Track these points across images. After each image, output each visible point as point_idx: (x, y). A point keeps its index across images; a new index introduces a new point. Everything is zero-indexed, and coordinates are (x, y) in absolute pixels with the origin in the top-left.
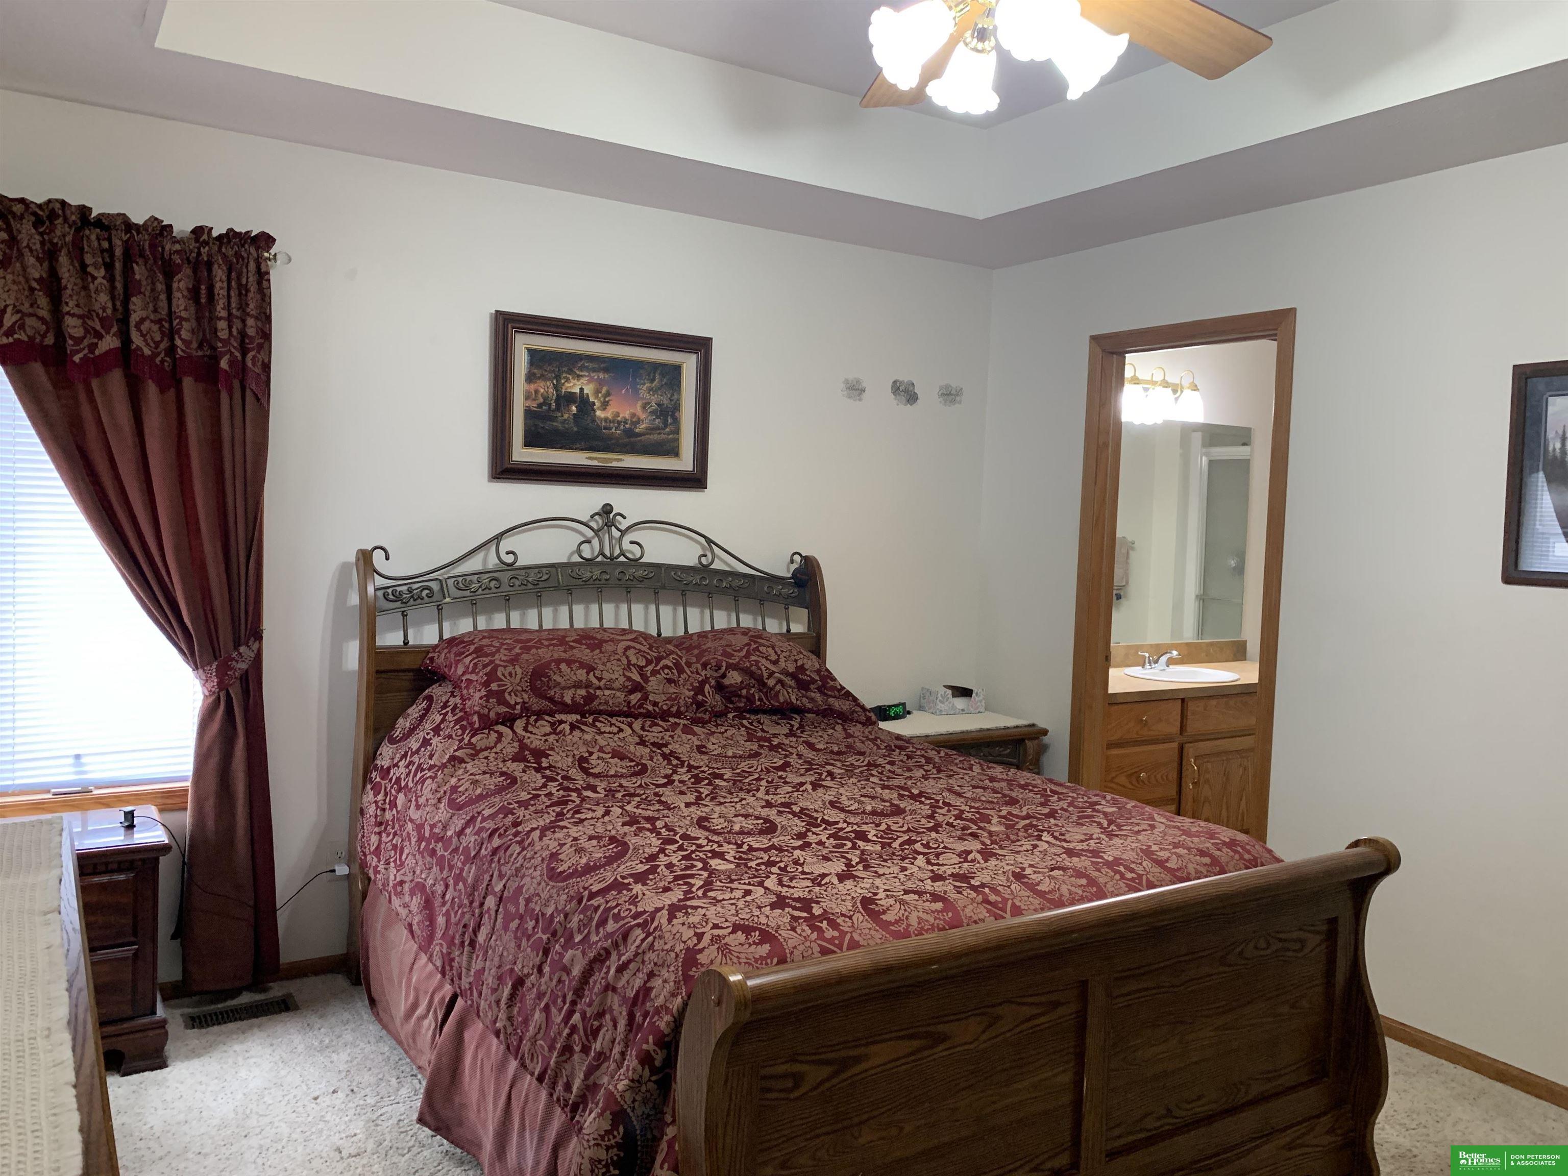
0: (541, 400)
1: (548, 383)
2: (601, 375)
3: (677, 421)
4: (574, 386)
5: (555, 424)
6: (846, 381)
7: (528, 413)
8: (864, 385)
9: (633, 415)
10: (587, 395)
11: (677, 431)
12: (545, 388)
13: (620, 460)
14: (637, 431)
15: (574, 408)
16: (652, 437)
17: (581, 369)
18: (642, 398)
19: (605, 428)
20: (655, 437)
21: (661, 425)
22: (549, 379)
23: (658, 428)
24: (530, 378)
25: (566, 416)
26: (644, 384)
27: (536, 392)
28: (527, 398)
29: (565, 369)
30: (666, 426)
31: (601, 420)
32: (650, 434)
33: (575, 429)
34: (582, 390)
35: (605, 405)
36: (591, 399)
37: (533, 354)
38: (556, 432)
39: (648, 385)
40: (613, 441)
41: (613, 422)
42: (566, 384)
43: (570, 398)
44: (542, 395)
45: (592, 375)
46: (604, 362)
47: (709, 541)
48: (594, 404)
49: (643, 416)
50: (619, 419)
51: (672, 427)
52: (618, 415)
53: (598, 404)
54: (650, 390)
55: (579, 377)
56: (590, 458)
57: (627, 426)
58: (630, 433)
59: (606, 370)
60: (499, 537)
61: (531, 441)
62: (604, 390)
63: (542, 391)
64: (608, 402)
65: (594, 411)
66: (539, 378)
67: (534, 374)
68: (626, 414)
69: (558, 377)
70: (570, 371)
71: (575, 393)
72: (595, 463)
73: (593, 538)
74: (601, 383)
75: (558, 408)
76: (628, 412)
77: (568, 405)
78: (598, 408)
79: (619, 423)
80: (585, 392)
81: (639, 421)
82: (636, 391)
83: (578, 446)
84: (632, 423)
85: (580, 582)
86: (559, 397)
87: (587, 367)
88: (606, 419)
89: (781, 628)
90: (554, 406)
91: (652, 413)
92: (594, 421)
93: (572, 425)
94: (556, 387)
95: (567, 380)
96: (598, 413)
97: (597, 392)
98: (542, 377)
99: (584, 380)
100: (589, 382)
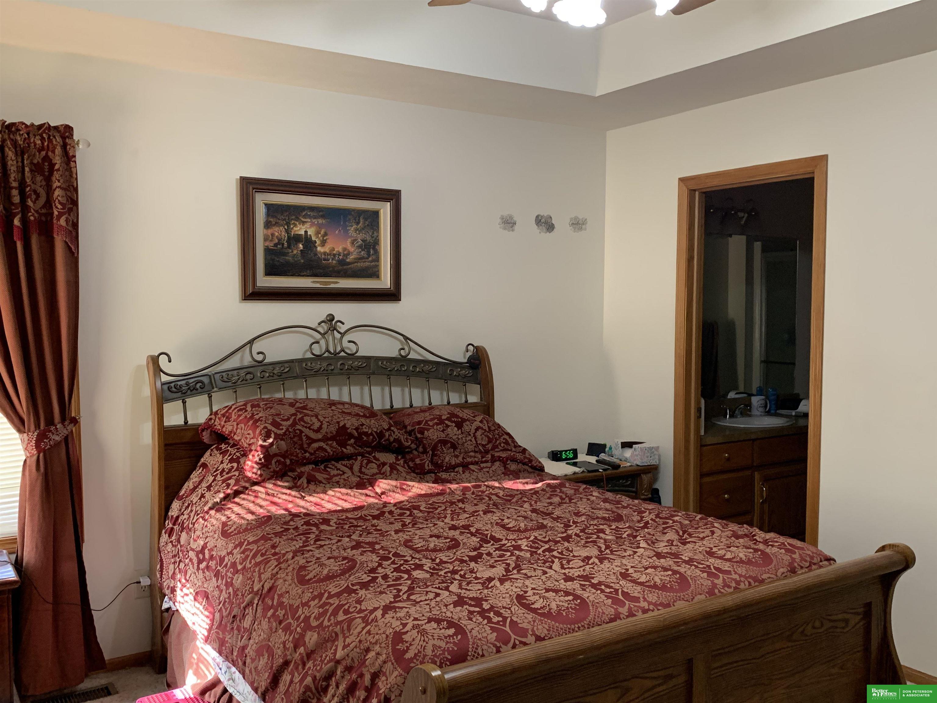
0: (277, 241)
1: (281, 228)
2: (320, 221)
3: (377, 253)
4: (300, 230)
5: (287, 258)
6: (502, 218)
7: (267, 251)
8: (515, 219)
9: (345, 249)
10: (310, 235)
11: (378, 259)
12: (279, 232)
13: (337, 283)
14: (348, 260)
15: (301, 246)
16: (359, 264)
17: (305, 217)
18: (351, 237)
19: (325, 260)
20: (361, 265)
21: (365, 256)
22: (282, 225)
23: (362, 258)
24: (268, 225)
25: (295, 252)
26: (352, 226)
27: (273, 235)
28: (265, 240)
29: (293, 217)
30: (369, 255)
31: (321, 253)
32: (357, 262)
33: (302, 261)
34: (306, 232)
35: (323, 243)
36: (314, 239)
37: (269, 207)
38: (288, 263)
39: (355, 226)
40: (331, 269)
41: (330, 255)
42: (295, 228)
43: (297, 238)
44: (277, 237)
45: (314, 221)
46: (322, 211)
47: (406, 338)
48: (315, 242)
49: (352, 249)
50: (334, 252)
51: (374, 257)
52: (333, 249)
53: (318, 242)
54: (356, 230)
55: (304, 223)
56: (314, 282)
57: (341, 257)
58: (342, 262)
59: (323, 217)
60: (251, 342)
61: (271, 271)
62: (322, 232)
63: (277, 234)
64: (326, 240)
65: (316, 248)
66: (274, 225)
67: (270, 221)
68: (339, 249)
69: (288, 224)
70: (297, 219)
71: (301, 235)
72: (318, 285)
73: (321, 339)
74: (320, 226)
75: (289, 247)
76: (341, 247)
77: (296, 244)
78: (319, 245)
79: (334, 255)
80: (309, 234)
81: (348, 254)
82: (346, 231)
83: (305, 273)
84: (344, 255)
85: (312, 373)
86: (289, 238)
87: (310, 215)
88: (325, 253)
89: (461, 399)
90: (286, 245)
91: (360, 247)
92: (316, 254)
93: (300, 258)
94: (287, 231)
95: (295, 225)
96: (319, 249)
97: (318, 233)
98: (277, 224)
99: (307, 225)
100: (311, 226)
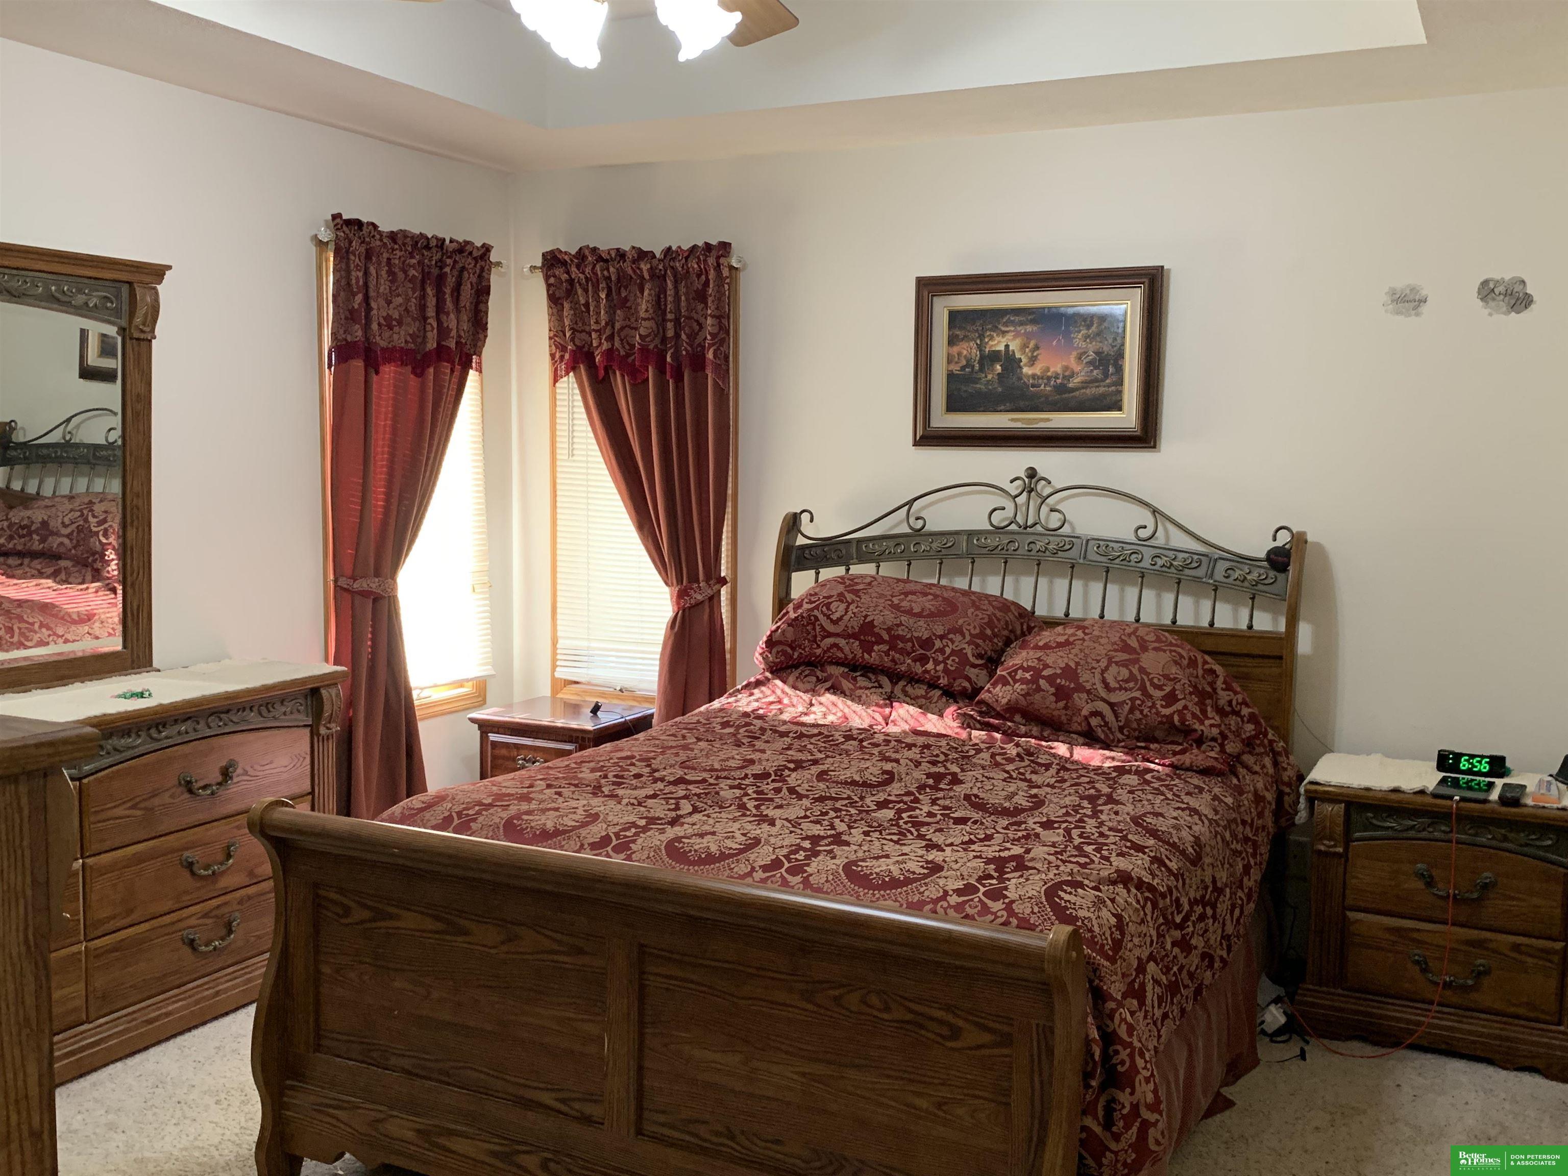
0: (964, 363)
1: (971, 344)
2: (1029, 328)
3: (1119, 370)
4: (998, 344)
5: (978, 386)
6: (1392, 292)
7: (951, 376)
8: (1424, 293)
9: (1066, 368)
10: (1013, 351)
11: (1121, 382)
12: (968, 349)
13: (1048, 420)
14: (1071, 385)
15: (998, 368)
16: (1088, 391)
17: (1006, 325)
18: (1078, 348)
19: (1033, 386)
20: (1091, 391)
21: (1100, 376)
22: (973, 339)
23: (1096, 380)
24: (952, 341)
25: (990, 377)
26: (1079, 332)
27: (959, 354)
28: (950, 361)
29: (990, 326)
30: (1106, 375)
31: (1028, 377)
32: (1086, 388)
33: (1000, 389)
34: (1007, 346)
35: (1033, 361)
36: (1018, 356)
37: (954, 316)
38: (979, 393)
39: (1084, 332)
40: (1043, 399)
41: (1042, 378)
42: (991, 343)
43: (995, 356)
44: (965, 356)
45: (1019, 328)
46: (1033, 313)
47: (1155, 511)
48: (1020, 360)
49: (1077, 368)
50: (1049, 374)
51: (1114, 378)
52: (1048, 370)
53: (1024, 360)
54: (1086, 337)
55: (1004, 333)
56: (1012, 420)
57: (1059, 381)
58: (1061, 389)
59: (1033, 322)
60: (910, 503)
61: (954, 405)
62: (1032, 344)
63: (965, 352)
64: (1036, 357)
65: (1021, 368)
66: (962, 340)
67: (957, 336)
68: (1057, 368)
69: (981, 337)
70: (995, 329)
71: (999, 351)
72: (1019, 425)
74: (1028, 336)
75: (981, 370)
76: (1059, 366)
77: (992, 365)
78: (1025, 365)
79: (1049, 378)
80: (1011, 348)
81: (1072, 375)
82: (1070, 340)
83: (1002, 407)
84: (1064, 377)
86: (982, 358)
87: (1013, 322)
88: (1034, 376)
90: (977, 367)
91: (1090, 363)
92: (1020, 379)
93: (996, 386)
94: (980, 348)
95: (992, 338)
96: (1025, 370)
97: (1024, 346)
98: (965, 338)
99: (1009, 336)
100: (1015, 337)
